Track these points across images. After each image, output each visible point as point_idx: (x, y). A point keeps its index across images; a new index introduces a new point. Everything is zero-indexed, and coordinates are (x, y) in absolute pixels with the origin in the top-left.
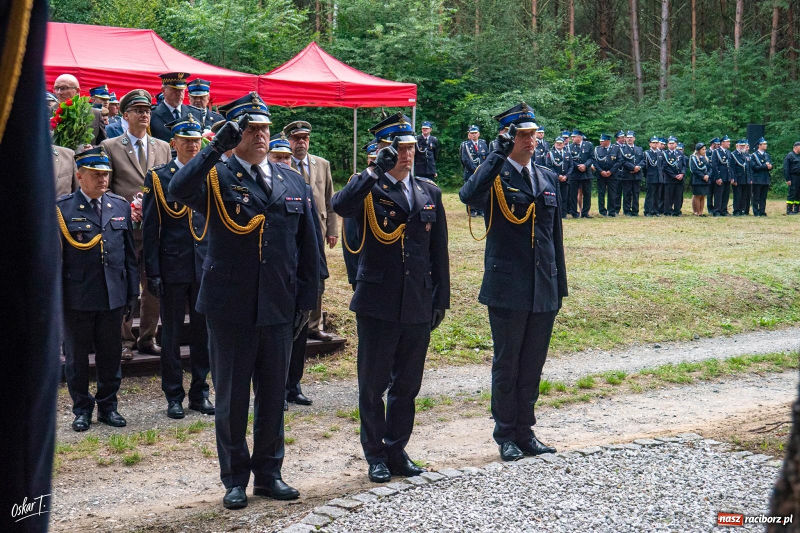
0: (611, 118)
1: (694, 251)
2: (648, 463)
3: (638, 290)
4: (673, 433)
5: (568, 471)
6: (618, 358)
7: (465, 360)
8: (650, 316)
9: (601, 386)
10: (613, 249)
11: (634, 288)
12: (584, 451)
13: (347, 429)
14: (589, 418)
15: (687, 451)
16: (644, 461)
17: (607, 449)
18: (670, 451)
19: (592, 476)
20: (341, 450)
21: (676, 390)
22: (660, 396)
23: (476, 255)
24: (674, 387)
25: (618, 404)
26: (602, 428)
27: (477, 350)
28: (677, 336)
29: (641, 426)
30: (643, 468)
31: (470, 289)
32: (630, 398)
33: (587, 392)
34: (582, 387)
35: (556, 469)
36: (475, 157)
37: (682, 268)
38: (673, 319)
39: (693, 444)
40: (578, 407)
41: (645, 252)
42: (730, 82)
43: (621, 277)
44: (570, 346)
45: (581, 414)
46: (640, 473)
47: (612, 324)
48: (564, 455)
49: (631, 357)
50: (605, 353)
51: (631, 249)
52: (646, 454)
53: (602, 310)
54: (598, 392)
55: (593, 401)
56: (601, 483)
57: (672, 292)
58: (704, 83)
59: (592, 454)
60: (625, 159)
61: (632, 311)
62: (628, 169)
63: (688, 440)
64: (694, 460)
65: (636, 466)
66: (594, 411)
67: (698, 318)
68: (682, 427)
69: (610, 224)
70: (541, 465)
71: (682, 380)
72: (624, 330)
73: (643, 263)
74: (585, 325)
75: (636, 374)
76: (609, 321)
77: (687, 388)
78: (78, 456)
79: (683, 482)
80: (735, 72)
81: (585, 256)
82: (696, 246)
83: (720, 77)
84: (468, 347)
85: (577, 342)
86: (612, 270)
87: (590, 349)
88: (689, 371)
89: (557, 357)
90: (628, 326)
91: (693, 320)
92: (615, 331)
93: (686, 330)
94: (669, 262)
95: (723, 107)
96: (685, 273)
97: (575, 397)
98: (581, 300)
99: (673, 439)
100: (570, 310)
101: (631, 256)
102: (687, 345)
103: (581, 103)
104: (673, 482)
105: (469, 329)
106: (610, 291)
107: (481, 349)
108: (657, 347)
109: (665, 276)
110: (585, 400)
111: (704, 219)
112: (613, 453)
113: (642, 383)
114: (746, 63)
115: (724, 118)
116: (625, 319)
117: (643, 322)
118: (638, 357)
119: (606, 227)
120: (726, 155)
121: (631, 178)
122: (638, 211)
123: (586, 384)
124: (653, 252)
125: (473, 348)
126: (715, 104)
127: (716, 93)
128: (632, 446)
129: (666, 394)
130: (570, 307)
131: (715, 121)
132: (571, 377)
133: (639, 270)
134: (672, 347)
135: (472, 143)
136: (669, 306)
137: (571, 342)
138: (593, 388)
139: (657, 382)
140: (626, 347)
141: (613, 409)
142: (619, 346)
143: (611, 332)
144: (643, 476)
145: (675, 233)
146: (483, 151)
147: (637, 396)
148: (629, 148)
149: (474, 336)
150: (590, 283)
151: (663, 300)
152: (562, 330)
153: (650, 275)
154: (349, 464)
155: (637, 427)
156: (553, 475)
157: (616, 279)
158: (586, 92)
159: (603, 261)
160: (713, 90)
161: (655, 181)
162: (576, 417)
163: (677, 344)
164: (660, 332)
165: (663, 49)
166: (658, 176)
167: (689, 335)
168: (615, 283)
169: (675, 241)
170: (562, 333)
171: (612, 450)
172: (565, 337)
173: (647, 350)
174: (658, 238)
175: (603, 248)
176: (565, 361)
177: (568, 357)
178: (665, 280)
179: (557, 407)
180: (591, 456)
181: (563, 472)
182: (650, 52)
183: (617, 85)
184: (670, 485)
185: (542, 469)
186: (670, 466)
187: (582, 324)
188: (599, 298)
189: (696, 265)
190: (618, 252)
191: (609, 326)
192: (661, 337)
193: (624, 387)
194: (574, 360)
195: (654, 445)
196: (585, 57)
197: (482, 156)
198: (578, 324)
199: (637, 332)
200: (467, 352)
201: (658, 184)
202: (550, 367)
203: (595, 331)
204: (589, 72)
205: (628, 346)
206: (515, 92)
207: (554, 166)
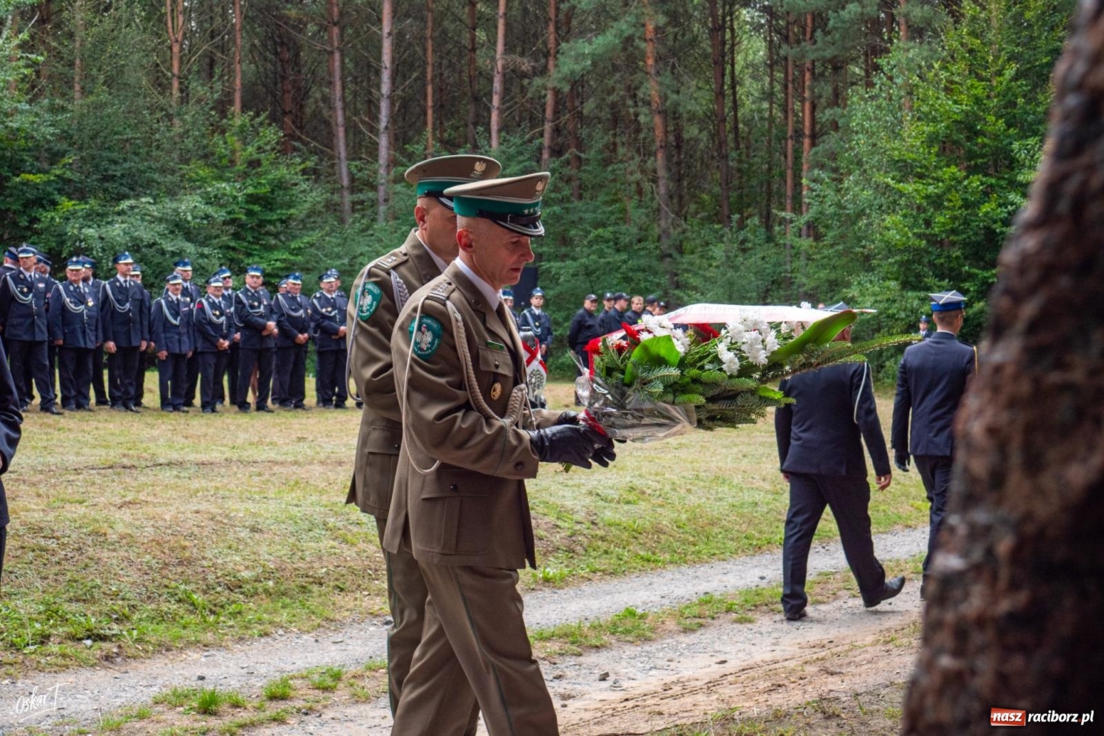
0: (300, 248)
3: (355, 530)
6: (326, 643)
7: (68, 661)
8: (376, 572)
9: (303, 694)
10: (311, 463)
11: (349, 527)
23: (81, 477)
25: (333, 723)
27: (89, 642)
31: (74, 536)
32: (352, 711)
33: (281, 705)
34: (273, 697)
40: (268, 732)
43: (328, 510)
44: (247, 628)
47: (315, 588)
49: (349, 642)
50: (305, 637)
51: (340, 463)
53: (300, 565)
54: (299, 704)
55: (292, 721)
60: (324, 316)
61: (348, 565)
69: (304, 421)
72: (335, 597)
74: (271, 590)
75: (360, 669)
76: (311, 583)
81: (267, 476)
84: (72, 638)
85: (260, 621)
86: (313, 498)
87: (281, 632)
89: (227, 648)
90: (342, 590)
92: (320, 600)
97: (262, 715)
98: (263, 549)
100: (247, 568)
101: (341, 475)
103: (253, 222)
105: (74, 607)
106: (311, 534)
107: (94, 641)
110: (278, 720)
113: (370, 685)
116: (337, 580)
117: (365, 583)
118: (360, 642)
119: (297, 426)
121: (334, 347)
123: (279, 691)
125: (80, 639)
132: (253, 680)
137: (249, 622)
138: (291, 699)
140: (337, 625)
141: (325, 732)
142: (331, 623)
143: (313, 602)
147: (363, 707)
148: (327, 299)
149: (82, 619)
150: (277, 522)
152: (234, 602)
157: (321, 513)
158: (260, 205)
159: (297, 483)
165: (383, 141)
170: (234, 606)
172: (239, 613)
173: (372, 628)
175: (296, 463)
176: (239, 655)
177: (246, 648)
182: (363, 148)
183: (311, 196)
187: (266, 591)
188: (294, 545)
190: (318, 469)
191: (310, 591)
193: (342, 693)
194: (255, 651)
196: (259, 148)
198: (260, 590)
199: (356, 599)
200: (69, 648)
202: (215, 666)
203: (288, 601)
204: (266, 173)
205: (343, 624)
206: (144, 200)
207: (210, 323)
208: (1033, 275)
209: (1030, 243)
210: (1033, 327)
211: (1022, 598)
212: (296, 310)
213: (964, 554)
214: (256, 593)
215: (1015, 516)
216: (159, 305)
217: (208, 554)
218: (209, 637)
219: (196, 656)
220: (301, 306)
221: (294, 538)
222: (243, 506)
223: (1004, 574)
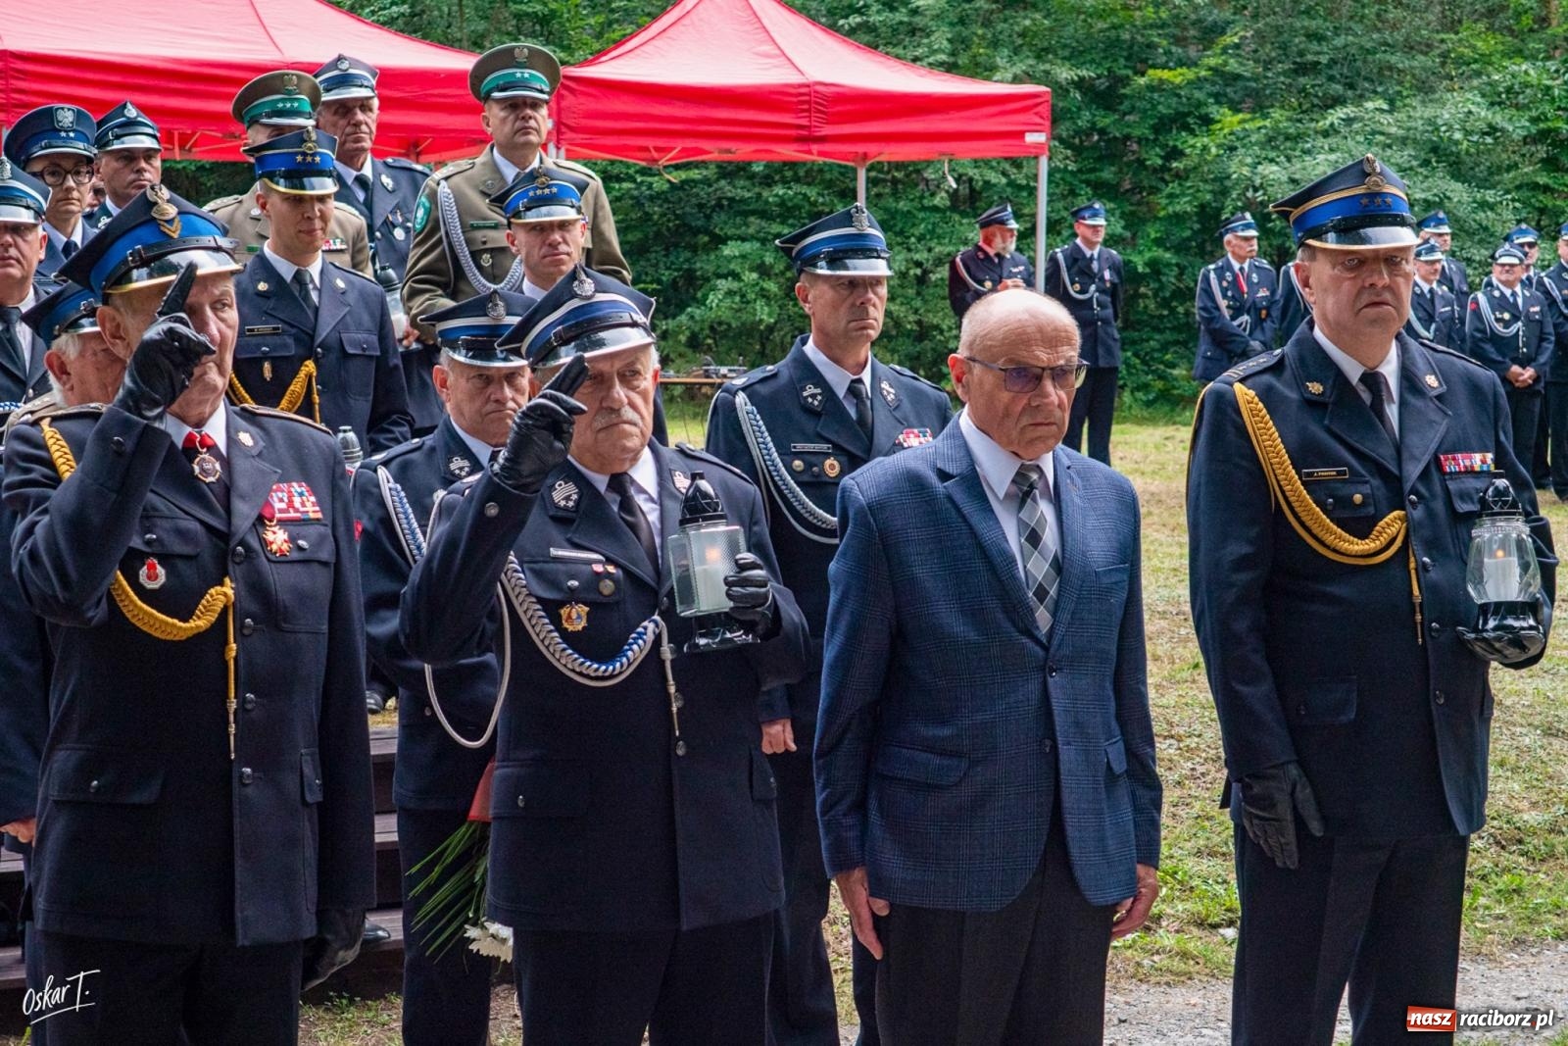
7: (1191, 966)
36: (1237, 312)
84: (1201, 923)
105: (1205, 865)
125: (1215, 926)
130: (1534, 795)
135: (1230, 268)
146: (1263, 293)
149: (1220, 888)
177: (1527, 959)
197: (1258, 310)
200: (1195, 941)
206: (1370, 105)
207: (1493, 336)
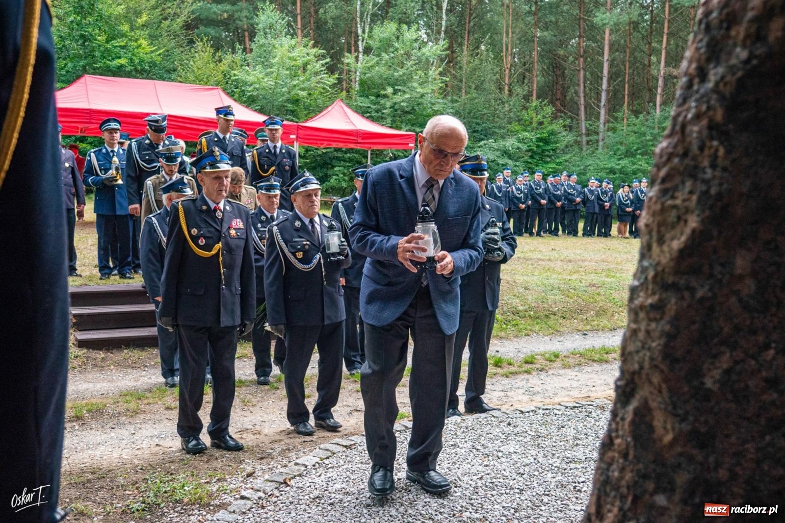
0: (561, 162)
1: (617, 264)
2: (569, 420)
3: (573, 291)
4: (591, 399)
5: (509, 424)
6: (555, 341)
8: (581, 311)
9: (540, 362)
10: (556, 261)
11: (570, 290)
12: (523, 409)
13: (350, 388)
14: (530, 385)
15: (599, 412)
16: (566, 418)
17: (539, 409)
18: (586, 411)
19: (527, 428)
20: (345, 403)
21: (596, 366)
22: (584, 371)
24: (595, 365)
25: (552, 376)
26: (539, 393)
28: (600, 327)
29: (569, 393)
30: (565, 423)
32: (562, 372)
33: (530, 366)
34: (527, 362)
35: (501, 422)
37: (607, 276)
38: (598, 314)
39: (603, 407)
40: (523, 377)
41: (580, 263)
42: (651, 138)
43: (561, 282)
44: (520, 332)
45: (525, 382)
46: (563, 427)
47: (552, 316)
48: (508, 412)
49: (565, 341)
50: (546, 338)
51: (570, 261)
52: (568, 413)
53: (546, 306)
54: (538, 366)
55: (534, 373)
56: (533, 434)
57: (599, 294)
58: (632, 138)
59: (528, 412)
60: (569, 194)
61: (568, 307)
62: (571, 201)
63: (600, 404)
64: (603, 418)
65: (560, 422)
66: (534, 380)
67: (616, 314)
68: (599, 395)
70: (489, 419)
71: (601, 360)
72: (561, 321)
73: (578, 272)
74: (532, 316)
75: (568, 354)
76: (550, 314)
77: (605, 366)
78: (151, 402)
79: (594, 435)
80: (656, 131)
81: (536, 265)
82: (619, 261)
83: (644, 134)
85: (526, 329)
86: (555, 276)
87: (535, 335)
88: (607, 353)
89: (510, 339)
90: (564, 318)
91: (613, 315)
92: (554, 322)
93: (607, 323)
94: (598, 272)
95: (646, 157)
96: (609, 280)
97: (521, 369)
98: (530, 297)
99: (589, 403)
101: (570, 267)
102: (607, 334)
103: (539, 151)
104: (586, 434)
106: (552, 292)
108: (585, 334)
109: (594, 282)
110: (528, 372)
111: (626, 241)
112: (544, 412)
113: (571, 361)
114: (664, 125)
115: (646, 165)
116: (562, 313)
117: (575, 316)
118: (570, 342)
120: (645, 193)
121: (573, 208)
122: (577, 233)
123: (530, 360)
124: (586, 263)
126: (639, 154)
127: (640, 146)
128: (558, 407)
129: (589, 369)
130: (522, 303)
131: (639, 167)
132: (520, 354)
133: (574, 277)
134: (596, 335)
136: (596, 304)
137: (521, 329)
138: (535, 364)
139: (583, 360)
140: (561, 334)
141: (548, 380)
142: (557, 332)
143: (551, 323)
144: (564, 429)
145: (604, 250)
147: (567, 370)
148: (571, 185)
150: (538, 286)
151: (592, 300)
152: (515, 320)
153: (583, 281)
154: (350, 414)
155: (565, 393)
156: (498, 426)
158: (543, 143)
159: (549, 269)
160: (638, 144)
161: (591, 211)
162: (520, 384)
163: (600, 333)
164: (588, 324)
165: (603, 111)
166: (594, 207)
167: (609, 326)
168: (556, 285)
169: (603, 256)
170: (515, 322)
171: (543, 409)
172: (517, 325)
173: (577, 336)
174: (591, 253)
175: (549, 260)
176: (515, 343)
177: (518, 340)
178: (594, 285)
179: (507, 377)
180: (527, 414)
181: (505, 424)
182: (591, 113)
183: (567, 138)
184: (584, 437)
185: (490, 422)
186: (585, 423)
187: (530, 316)
189: (618, 275)
190: (560, 263)
191: (550, 318)
192: (588, 327)
193: (558, 363)
194: (522, 342)
195: (575, 407)
196: (543, 116)
198: (527, 315)
199: (571, 323)
201: (594, 213)
203: (539, 321)
204: (546, 127)
205: (564, 334)
206: (490, 141)
207: (516, 197)
208: (664, 158)
209: (664, 144)
210: (664, 181)
211: (656, 297)
212: (556, 191)
213: (639, 280)
214: (525, 317)
215: (654, 263)
216: (493, 188)
217: (505, 298)
218: (503, 334)
219: (496, 342)
220: (559, 189)
221: (543, 294)
222: (522, 278)
223: (650, 287)
